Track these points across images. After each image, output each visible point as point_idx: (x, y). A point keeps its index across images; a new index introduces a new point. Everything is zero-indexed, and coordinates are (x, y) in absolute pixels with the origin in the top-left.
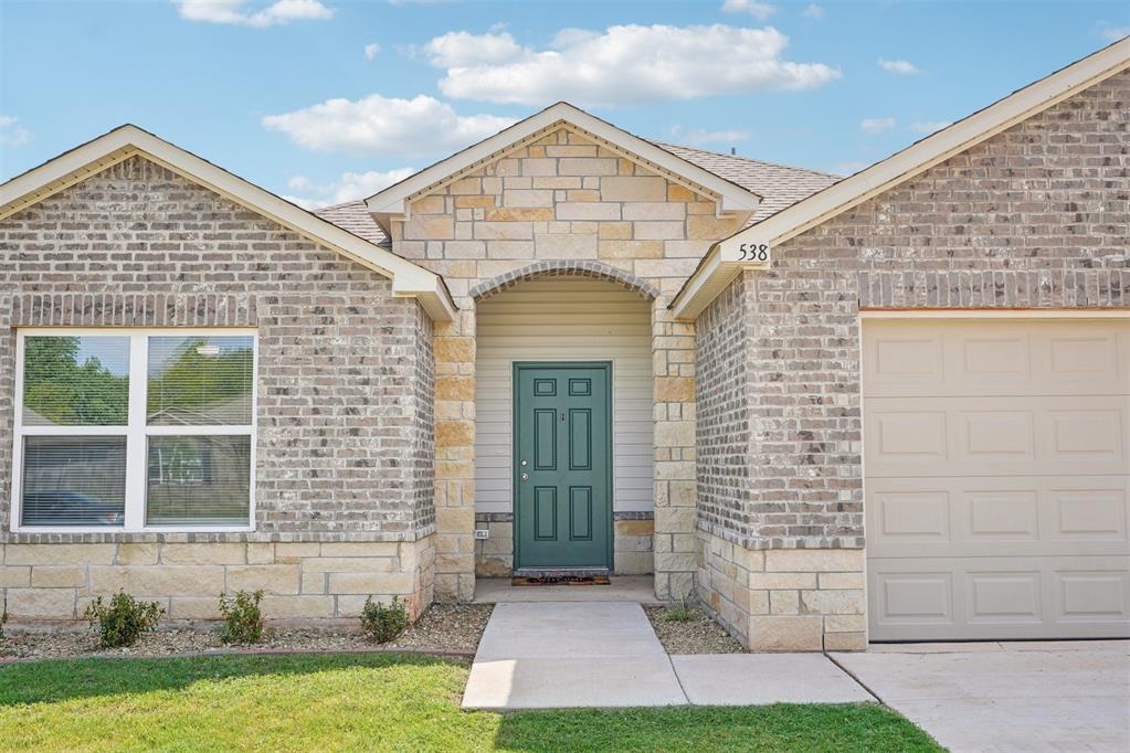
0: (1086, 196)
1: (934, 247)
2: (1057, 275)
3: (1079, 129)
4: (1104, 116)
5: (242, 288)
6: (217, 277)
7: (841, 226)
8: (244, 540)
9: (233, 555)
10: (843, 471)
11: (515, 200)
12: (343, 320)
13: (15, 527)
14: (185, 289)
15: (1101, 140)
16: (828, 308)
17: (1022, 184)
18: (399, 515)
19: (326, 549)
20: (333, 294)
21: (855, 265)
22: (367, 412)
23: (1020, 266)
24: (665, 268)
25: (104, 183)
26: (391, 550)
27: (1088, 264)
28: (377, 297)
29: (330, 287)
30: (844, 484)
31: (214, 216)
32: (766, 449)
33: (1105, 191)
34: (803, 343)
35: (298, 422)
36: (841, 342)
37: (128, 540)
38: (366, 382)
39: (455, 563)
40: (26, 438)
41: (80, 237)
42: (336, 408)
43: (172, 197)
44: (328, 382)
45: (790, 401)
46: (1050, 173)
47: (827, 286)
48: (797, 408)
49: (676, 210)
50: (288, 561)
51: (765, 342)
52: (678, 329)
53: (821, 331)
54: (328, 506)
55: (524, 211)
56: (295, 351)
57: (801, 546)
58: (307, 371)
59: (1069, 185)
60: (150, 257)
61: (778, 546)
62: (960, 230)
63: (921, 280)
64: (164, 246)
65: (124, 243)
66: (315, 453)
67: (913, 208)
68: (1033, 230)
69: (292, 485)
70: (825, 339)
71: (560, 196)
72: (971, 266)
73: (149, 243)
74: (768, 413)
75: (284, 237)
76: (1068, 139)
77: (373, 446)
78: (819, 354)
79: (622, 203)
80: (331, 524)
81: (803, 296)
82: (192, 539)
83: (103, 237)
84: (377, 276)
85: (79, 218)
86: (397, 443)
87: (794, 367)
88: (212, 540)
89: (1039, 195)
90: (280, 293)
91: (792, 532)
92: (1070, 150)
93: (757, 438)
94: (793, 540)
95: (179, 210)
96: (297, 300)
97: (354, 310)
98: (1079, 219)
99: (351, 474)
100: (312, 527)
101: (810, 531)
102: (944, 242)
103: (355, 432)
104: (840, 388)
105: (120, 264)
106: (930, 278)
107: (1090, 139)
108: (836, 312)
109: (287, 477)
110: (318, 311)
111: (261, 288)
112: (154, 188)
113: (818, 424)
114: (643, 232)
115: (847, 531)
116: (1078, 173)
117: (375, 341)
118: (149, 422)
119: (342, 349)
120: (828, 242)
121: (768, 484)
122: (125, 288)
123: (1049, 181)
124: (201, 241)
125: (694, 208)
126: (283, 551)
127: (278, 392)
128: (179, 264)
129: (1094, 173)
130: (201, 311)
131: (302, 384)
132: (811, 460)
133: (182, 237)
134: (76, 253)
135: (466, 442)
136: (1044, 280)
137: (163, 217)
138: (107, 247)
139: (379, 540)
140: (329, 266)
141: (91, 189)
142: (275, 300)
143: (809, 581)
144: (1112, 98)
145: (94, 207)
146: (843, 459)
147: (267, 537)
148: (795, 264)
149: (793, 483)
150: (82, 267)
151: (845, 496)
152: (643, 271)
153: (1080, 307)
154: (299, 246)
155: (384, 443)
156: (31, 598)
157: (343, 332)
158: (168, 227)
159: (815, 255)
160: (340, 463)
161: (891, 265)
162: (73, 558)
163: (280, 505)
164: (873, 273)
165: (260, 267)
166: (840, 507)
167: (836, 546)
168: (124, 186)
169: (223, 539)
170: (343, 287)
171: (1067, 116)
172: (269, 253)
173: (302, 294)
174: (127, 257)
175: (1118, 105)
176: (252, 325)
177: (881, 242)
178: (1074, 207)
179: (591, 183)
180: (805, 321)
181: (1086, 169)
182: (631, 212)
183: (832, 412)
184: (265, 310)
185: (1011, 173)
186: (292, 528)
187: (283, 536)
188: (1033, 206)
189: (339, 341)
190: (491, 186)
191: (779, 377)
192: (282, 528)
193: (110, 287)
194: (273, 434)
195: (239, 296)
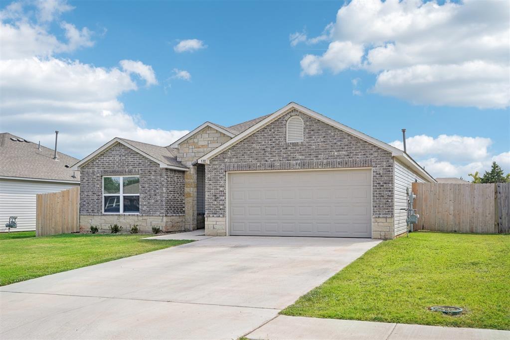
0: (267, 147)
1: (239, 159)
2: (261, 163)
3: (266, 133)
4: (270, 131)
5: (136, 167)
6: (132, 166)
7: (222, 155)
8: (137, 215)
9: (136, 218)
10: (221, 203)
11: (201, 143)
12: (153, 173)
13: (103, 213)
14: (128, 168)
15: (270, 135)
16: (219, 171)
17: (254, 145)
18: (163, 211)
19: (151, 217)
20: (152, 168)
21: (225, 163)
22: (157, 191)
23: (254, 162)
25: (114, 148)
26: (162, 218)
27: (267, 161)
28: (159, 168)
29: (151, 167)
30: (221, 205)
31: (132, 154)
32: (208, 198)
33: (270, 146)
34: (215, 178)
35: (146, 193)
36: (221, 178)
37: (119, 215)
38: (157, 185)
39: (189, 222)
40: (105, 196)
41: (111, 158)
42: (152, 190)
43: (125, 150)
44: (151, 185)
45: (212, 189)
46: (260, 143)
47: (219, 167)
48: (214, 191)
50: (145, 220)
51: (208, 178)
53: (217, 176)
54: (151, 209)
55: (202, 146)
56: (145, 179)
57: (213, 216)
58: (147, 183)
59: (263, 145)
60: (122, 162)
61: (209, 216)
62: (243, 155)
63: (236, 166)
64: (124, 160)
65: (118, 159)
66: (149, 199)
67: (235, 151)
68: (256, 155)
69: (145, 205)
70: (218, 177)
71: (209, 142)
72: (245, 162)
73: (122, 159)
74: (209, 191)
75: (144, 157)
76: (264, 136)
77: (159, 198)
78: (217, 180)
80: (152, 213)
81: (215, 169)
82: (129, 215)
83: (114, 158)
85: (111, 155)
86: (163, 197)
87: (213, 183)
88: (132, 215)
89: (258, 147)
90: (143, 168)
91: (212, 214)
92: (264, 138)
93: (207, 196)
94: (211, 215)
95: (126, 153)
96: (145, 170)
97: (155, 171)
98: (265, 152)
99: (155, 203)
100: (148, 213)
101: (215, 214)
102: (240, 158)
103: (155, 195)
104: (221, 187)
105: (117, 163)
106: (237, 165)
107: (268, 135)
108: (220, 172)
110: (149, 171)
111: (140, 167)
112: (122, 149)
113: (217, 194)
115: (221, 214)
116: (265, 142)
117: (159, 177)
118: (123, 193)
119: (153, 179)
120: (219, 158)
121: (208, 205)
122: (118, 168)
123: (259, 145)
126: (144, 218)
127: (143, 187)
128: (126, 163)
129: (268, 142)
130: (130, 172)
131: (147, 186)
132: (216, 200)
133: (127, 158)
134: (110, 162)
135: (191, 197)
136: (258, 165)
137: (124, 154)
138: (115, 160)
139: (159, 216)
140: (151, 163)
141: (112, 149)
142: (142, 170)
143: (215, 223)
144: (272, 127)
145: (113, 153)
146: (221, 200)
147: (141, 215)
148: (214, 163)
149: (213, 205)
150: (111, 164)
151: (221, 207)
153: (265, 170)
155: (161, 197)
156: (105, 225)
157: (153, 176)
158: (124, 156)
159: (217, 161)
160: (153, 201)
161: (231, 162)
162: (111, 218)
163: (144, 209)
164: (227, 164)
165: (140, 163)
166: (220, 209)
167: (219, 217)
168: (117, 148)
169: (134, 215)
170: (153, 167)
171: (263, 131)
172: (141, 161)
173: (146, 168)
175: (273, 128)
176: (138, 175)
177: (229, 158)
178: (264, 150)
179: (215, 138)
180: (215, 174)
181: (267, 142)
183: (219, 191)
184: (140, 172)
185: (253, 143)
186: (145, 213)
187: (144, 215)
188: (257, 150)
189: (153, 177)
190: (196, 140)
191: (210, 185)
192: (143, 213)
193: (116, 169)
194: (143, 195)
195: (136, 169)
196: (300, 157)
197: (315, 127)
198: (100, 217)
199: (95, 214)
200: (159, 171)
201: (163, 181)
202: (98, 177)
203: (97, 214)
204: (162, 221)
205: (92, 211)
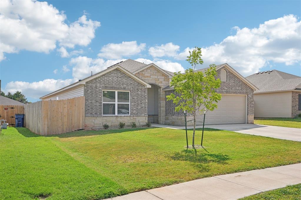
5: (129, 86)
6: (126, 85)
8: (129, 116)
9: (129, 118)
11: (146, 75)
13: (103, 115)
14: (123, 86)
18: (146, 113)
19: (139, 117)
20: (139, 87)
22: (142, 101)
24: (162, 84)
25: (113, 72)
28: (143, 88)
29: (138, 86)
31: (126, 77)
37: (117, 116)
38: (142, 98)
40: (103, 104)
41: (110, 78)
42: (139, 101)
43: (121, 74)
44: (138, 98)
49: (163, 77)
50: (135, 119)
52: (163, 92)
54: (139, 112)
55: (147, 76)
56: (135, 94)
58: (136, 96)
60: (119, 82)
61: (189, 116)
64: (120, 80)
65: (115, 79)
66: (137, 106)
69: (135, 110)
71: (151, 75)
73: (118, 80)
75: (133, 80)
77: (143, 105)
79: (158, 76)
80: (139, 114)
82: (124, 116)
83: (113, 79)
84: (143, 85)
85: (110, 76)
86: (146, 105)
90: (133, 87)
95: (122, 76)
96: (135, 88)
97: (141, 89)
99: (141, 109)
100: (137, 115)
103: (141, 104)
105: (115, 82)
109: (134, 109)
110: (137, 89)
111: (131, 86)
112: (119, 73)
114: (160, 80)
117: (143, 93)
118: (118, 102)
119: (140, 94)
122: (116, 85)
124: (124, 80)
125: (165, 77)
126: (134, 118)
127: (133, 99)
128: (122, 83)
130: (124, 89)
131: (136, 98)
133: (122, 79)
134: (110, 80)
137: (120, 76)
138: (114, 80)
139: (144, 116)
140: (138, 84)
142: (133, 88)
143: (192, 119)
145: (112, 75)
147: (132, 116)
150: (111, 82)
152: (160, 85)
154: (135, 81)
155: (144, 105)
157: (140, 92)
158: (121, 78)
160: (140, 107)
162: (111, 119)
163: (134, 112)
165: (131, 84)
168: (115, 72)
170: (140, 86)
172: (132, 82)
173: (136, 87)
174: (116, 81)
176: (130, 91)
179: (154, 73)
182: (159, 77)
184: (132, 89)
186: (135, 115)
187: (134, 116)
189: (139, 93)
190: (143, 73)
192: (134, 115)
193: (114, 85)
194: (133, 104)
195: (129, 87)
196: (226, 88)
197: (231, 76)
198: (102, 118)
199: (98, 116)
200: (144, 89)
201: (146, 95)
202: (100, 90)
203: (100, 116)
204: (145, 120)
205: (95, 113)
